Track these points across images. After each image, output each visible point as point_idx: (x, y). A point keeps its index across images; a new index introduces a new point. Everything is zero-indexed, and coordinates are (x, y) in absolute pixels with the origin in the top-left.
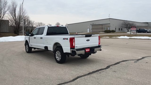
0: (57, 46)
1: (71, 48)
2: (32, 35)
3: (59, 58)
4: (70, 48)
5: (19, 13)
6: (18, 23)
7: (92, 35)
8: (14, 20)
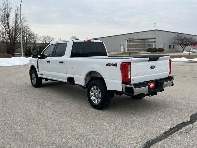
0: (92, 77)
1: (123, 83)
2: (43, 57)
3: (97, 99)
4: (121, 82)
5: (14, 20)
6: (13, 37)
7: (160, 57)
8: (7, 32)
